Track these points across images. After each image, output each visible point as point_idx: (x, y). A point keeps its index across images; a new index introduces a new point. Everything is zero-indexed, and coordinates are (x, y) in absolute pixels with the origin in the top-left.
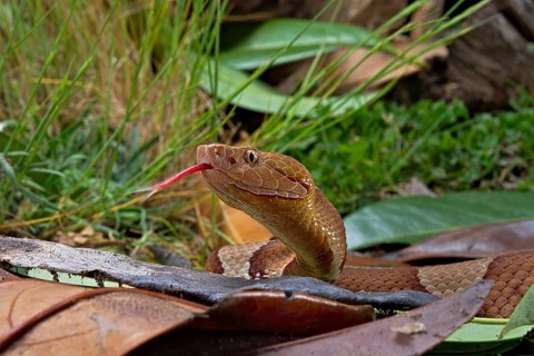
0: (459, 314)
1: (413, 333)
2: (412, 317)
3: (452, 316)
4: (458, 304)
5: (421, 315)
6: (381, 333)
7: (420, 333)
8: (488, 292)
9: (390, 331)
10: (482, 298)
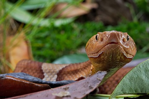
0: (88, 88)
1: (63, 97)
2: (64, 89)
3: (84, 89)
4: (88, 83)
5: (68, 88)
6: (47, 96)
7: (67, 96)
8: (103, 77)
9: (52, 95)
10: (99, 80)
